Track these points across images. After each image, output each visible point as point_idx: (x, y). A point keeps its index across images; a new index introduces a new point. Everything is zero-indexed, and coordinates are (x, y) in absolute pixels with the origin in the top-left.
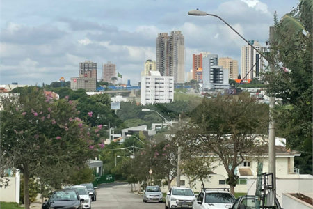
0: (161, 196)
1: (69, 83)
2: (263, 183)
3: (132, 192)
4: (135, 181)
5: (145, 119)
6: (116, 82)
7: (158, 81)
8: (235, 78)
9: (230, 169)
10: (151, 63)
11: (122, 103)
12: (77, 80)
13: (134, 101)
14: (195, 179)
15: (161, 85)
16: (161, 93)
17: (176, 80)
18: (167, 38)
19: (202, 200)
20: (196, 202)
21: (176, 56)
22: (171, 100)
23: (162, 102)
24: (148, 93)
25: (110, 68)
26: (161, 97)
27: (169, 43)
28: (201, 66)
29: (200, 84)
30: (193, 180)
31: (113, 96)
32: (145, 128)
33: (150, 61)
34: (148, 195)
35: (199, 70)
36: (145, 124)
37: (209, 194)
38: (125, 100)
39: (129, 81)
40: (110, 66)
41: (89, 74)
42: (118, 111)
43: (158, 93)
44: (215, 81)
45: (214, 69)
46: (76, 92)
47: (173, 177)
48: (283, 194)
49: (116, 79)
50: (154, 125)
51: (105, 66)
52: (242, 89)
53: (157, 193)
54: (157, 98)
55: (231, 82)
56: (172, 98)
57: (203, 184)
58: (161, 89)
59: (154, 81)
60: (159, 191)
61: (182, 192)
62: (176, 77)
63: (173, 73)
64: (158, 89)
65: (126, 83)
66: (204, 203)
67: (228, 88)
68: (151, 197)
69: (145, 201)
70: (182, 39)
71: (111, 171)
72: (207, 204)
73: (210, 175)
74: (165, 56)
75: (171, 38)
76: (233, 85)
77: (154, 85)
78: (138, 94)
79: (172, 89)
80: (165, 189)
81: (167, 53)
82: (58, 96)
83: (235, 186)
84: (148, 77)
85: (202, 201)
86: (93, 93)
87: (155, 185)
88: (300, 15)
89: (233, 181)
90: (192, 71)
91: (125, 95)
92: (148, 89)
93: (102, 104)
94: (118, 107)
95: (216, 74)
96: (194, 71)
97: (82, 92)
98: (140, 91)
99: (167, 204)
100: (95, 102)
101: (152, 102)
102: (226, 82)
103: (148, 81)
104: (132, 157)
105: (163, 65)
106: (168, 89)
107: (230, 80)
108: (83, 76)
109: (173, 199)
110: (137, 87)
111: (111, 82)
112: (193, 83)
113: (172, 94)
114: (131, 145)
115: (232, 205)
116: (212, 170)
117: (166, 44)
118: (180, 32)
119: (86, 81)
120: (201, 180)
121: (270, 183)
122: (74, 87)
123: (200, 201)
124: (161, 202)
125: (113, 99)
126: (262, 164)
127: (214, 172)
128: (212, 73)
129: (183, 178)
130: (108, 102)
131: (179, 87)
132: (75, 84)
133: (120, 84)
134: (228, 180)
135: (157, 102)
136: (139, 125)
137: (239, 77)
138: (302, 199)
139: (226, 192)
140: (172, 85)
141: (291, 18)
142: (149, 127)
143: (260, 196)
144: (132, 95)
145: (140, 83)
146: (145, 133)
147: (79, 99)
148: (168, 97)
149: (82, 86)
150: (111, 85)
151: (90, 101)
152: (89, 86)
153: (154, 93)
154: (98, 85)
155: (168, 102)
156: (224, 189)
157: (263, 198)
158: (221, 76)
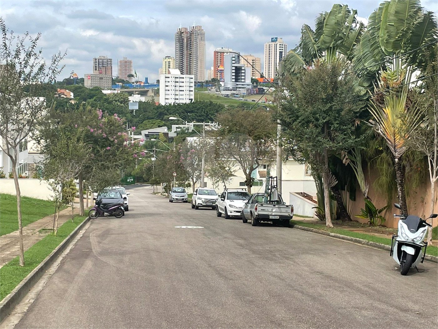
0: (186, 197)
1: (82, 80)
2: (270, 184)
3: (154, 193)
4: (158, 183)
5: (164, 120)
6: (133, 80)
7: (177, 80)
8: (257, 77)
9: (248, 173)
10: (170, 60)
11: (140, 103)
12: (91, 77)
13: (153, 100)
14: (218, 181)
15: (181, 84)
16: (181, 93)
17: (196, 79)
18: (187, 33)
19: (224, 197)
20: (220, 199)
21: (197, 52)
22: (192, 100)
23: (181, 101)
24: (167, 92)
25: (126, 64)
26: (181, 97)
27: (189, 39)
28: (222, 64)
29: (221, 83)
30: (216, 182)
31: (131, 95)
32: (165, 130)
33: (169, 57)
34: (174, 196)
35: (221, 68)
36: (165, 125)
37: (230, 193)
38: (143, 99)
39: (147, 79)
40: (126, 62)
41: (103, 70)
42: (136, 111)
43: (177, 93)
44: (237, 80)
45: (236, 67)
46: (92, 90)
47: (197, 179)
48: (290, 193)
49: (132, 76)
50: (174, 127)
51: (121, 62)
52: (264, 88)
53: (182, 194)
54: (177, 97)
55: (253, 81)
56: (193, 97)
57: (225, 185)
58: (181, 89)
59: (174, 79)
60: (184, 191)
61: (207, 192)
62: (196, 75)
63: (193, 71)
64: (178, 88)
65: (144, 81)
66: (226, 200)
67: (250, 87)
68: (177, 197)
69: (171, 201)
70: (203, 34)
71: (132, 173)
72: (229, 201)
73: (231, 177)
74: (185, 52)
75: (191, 33)
76: (255, 84)
77: (174, 84)
78: (157, 93)
79: (193, 89)
80: (189, 190)
81: (187, 49)
82: (72, 94)
83: (251, 186)
84: (167, 75)
85: (225, 199)
86: (109, 92)
87: (179, 186)
88: (302, 51)
89: (250, 182)
90: (212, 68)
91: (143, 93)
92: (167, 88)
93: (119, 103)
94: (136, 107)
95: (238, 72)
96: (215, 68)
97: (98, 90)
98: (159, 89)
99: (194, 203)
100: (112, 101)
101: (171, 101)
102: (248, 81)
103: (167, 80)
104: (153, 159)
105: (182, 62)
106: (188, 89)
107: (252, 79)
108: (97, 72)
109: (199, 198)
110: (155, 85)
111: (128, 79)
112: (214, 82)
113: (193, 93)
114: (152, 147)
115: (247, 201)
116: (233, 173)
117: (185, 40)
118: (200, 27)
119: (101, 78)
120: (223, 182)
121: (275, 184)
122: (88, 84)
123: (223, 199)
124: (186, 202)
125: (130, 98)
126: (269, 170)
127: (235, 174)
128: (234, 71)
129: (206, 180)
130: (126, 101)
131: (200, 85)
132: (90, 82)
133: (137, 82)
134: (246, 181)
135: (177, 101)
136: (159, 127)
137: (262, 76)
138: (305, 197)
139: (244, 191)
140: (193, 85)
141: (295, 53)
142: (170, 128)
143: (268, 194)
144: (151, 93)
145: (158, 81)
146: (166, 135)
147: (95, 98)
148: (188, 97)
149: (96, 84)
150: (128, 82)
151: (106, 100)
152: (103, 84)
153: (173, 92)
154: (114, 82)
155: (188, 102)
156: (242, 189)
157: (270, 195)
158: (243, 74)
